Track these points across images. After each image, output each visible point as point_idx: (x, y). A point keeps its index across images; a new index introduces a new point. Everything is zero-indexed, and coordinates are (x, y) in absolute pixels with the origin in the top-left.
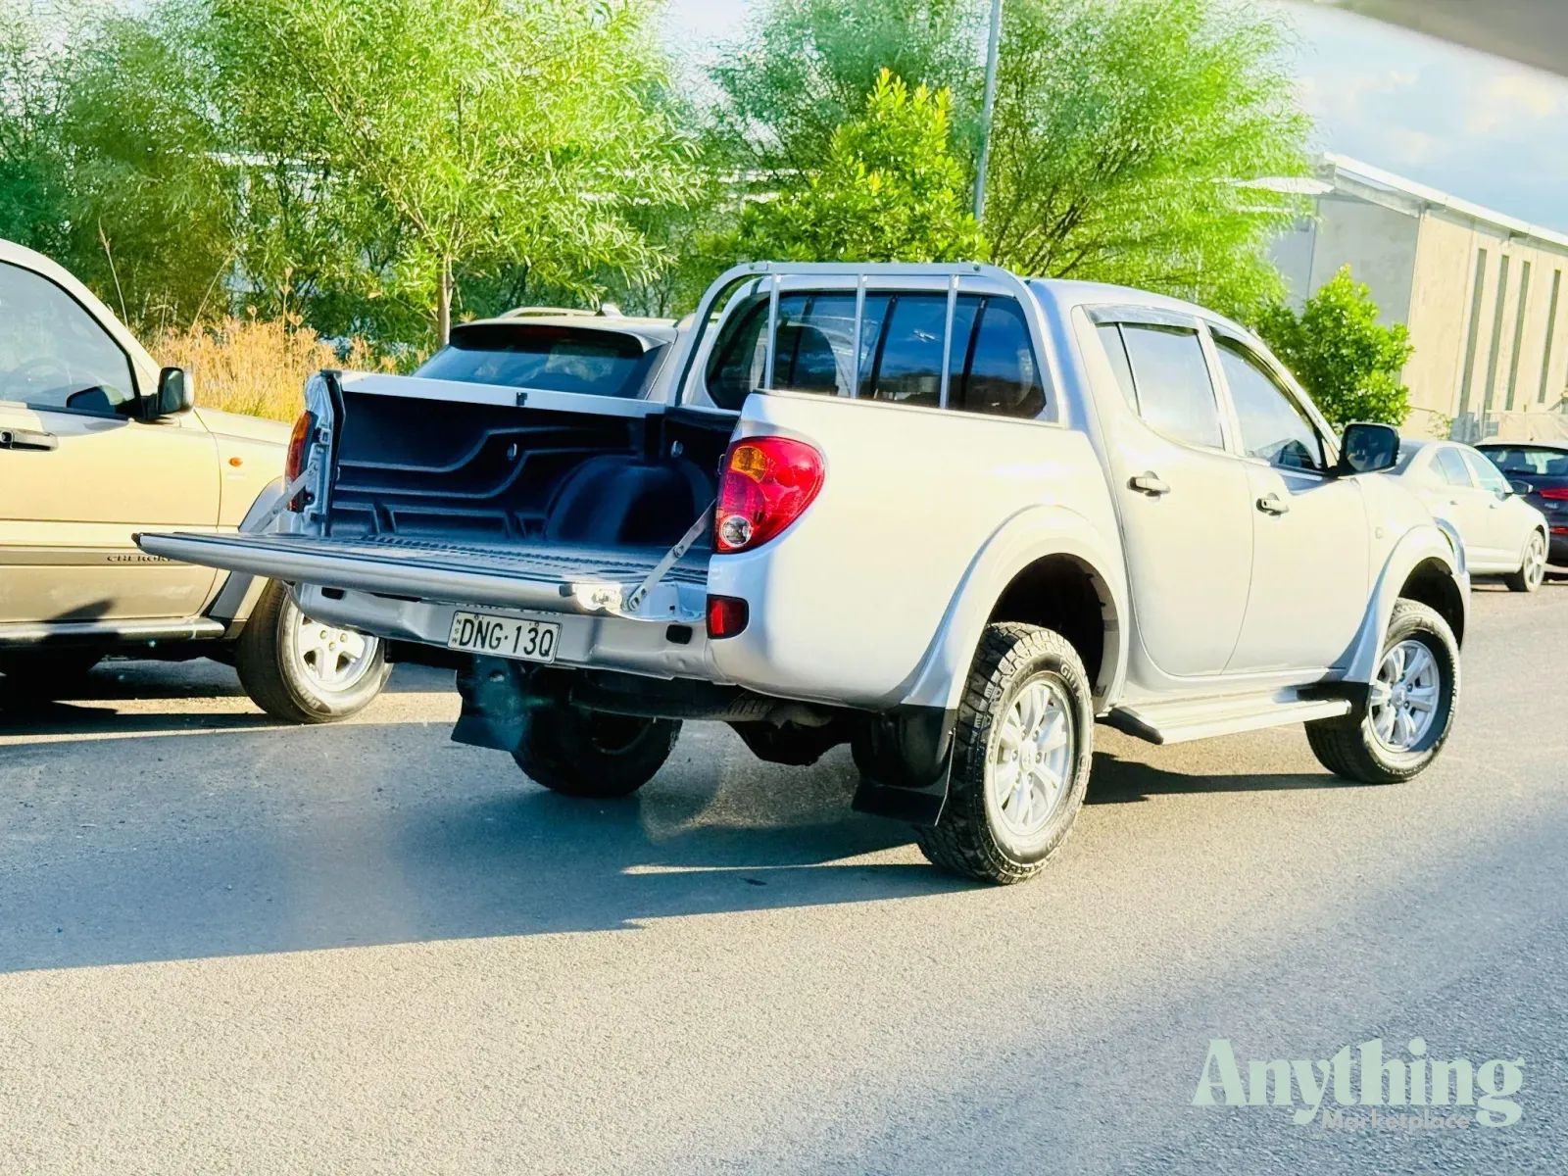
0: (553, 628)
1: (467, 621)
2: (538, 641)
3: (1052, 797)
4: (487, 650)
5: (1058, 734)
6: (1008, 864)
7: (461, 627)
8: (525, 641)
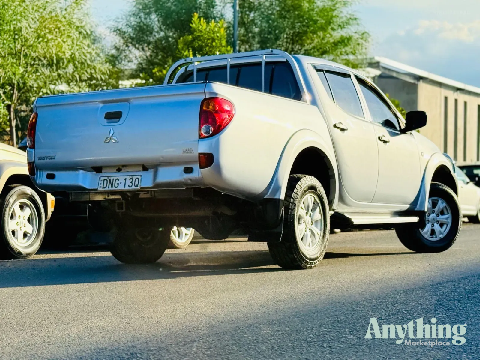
0: (139, 177)
1: (105, 180)
2: (133, 182)
3: (318, 238)
4: (114, 188)
5: (317, 215)
6: (305, 260)
7: (102, 182)
8: (128, 183)
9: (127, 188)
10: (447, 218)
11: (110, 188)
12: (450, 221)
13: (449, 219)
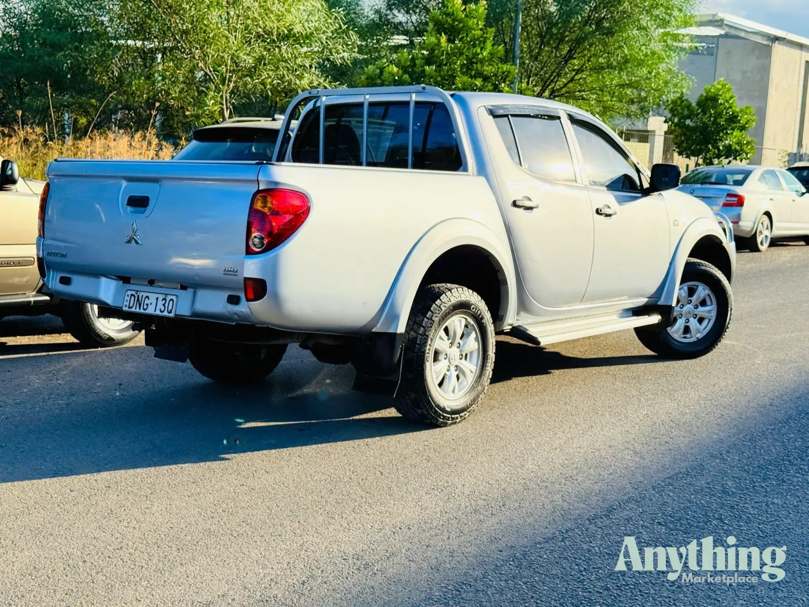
0: (174, 298)
1: (132, 295)
2: (166, 305)
3: (470, 378)
4: (142, 311)
5: (472, 343)
6: (443, 416)
7: (129, 298)
8: (160, 305)
9: (158, 313)
10: (710, 311)
11: (137, 310)
12: (714, 315)
13: (713, 312)
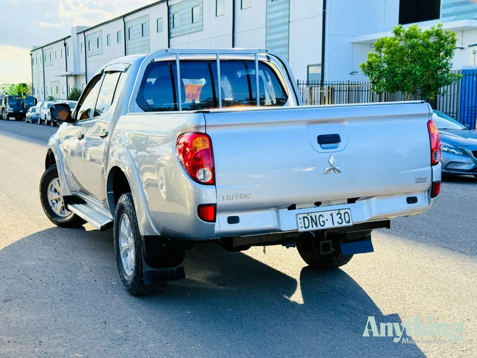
1: (304, 217)
4: (319, 227)
9: (337, 225)
